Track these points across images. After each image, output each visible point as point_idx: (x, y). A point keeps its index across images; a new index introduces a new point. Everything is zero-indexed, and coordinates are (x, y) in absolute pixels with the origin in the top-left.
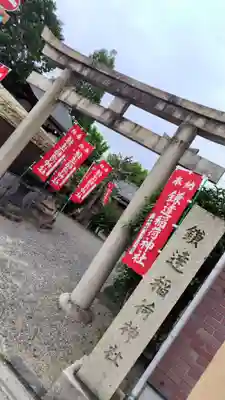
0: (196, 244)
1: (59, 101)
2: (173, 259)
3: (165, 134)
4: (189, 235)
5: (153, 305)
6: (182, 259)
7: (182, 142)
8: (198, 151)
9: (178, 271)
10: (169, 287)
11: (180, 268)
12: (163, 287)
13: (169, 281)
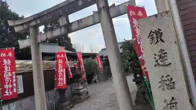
0: (161, 39)
1: (39, 43)
2: (157, 61)
3: (93, 12)
4: (152, 39)
5: (173, 98)
6: (162, 55)
7: (103, 7)
8: (114, 4)
9: (167, 65)
10: (171, 79)
11: (167, 62)
12: (168, 82)
13: (169, 76)
